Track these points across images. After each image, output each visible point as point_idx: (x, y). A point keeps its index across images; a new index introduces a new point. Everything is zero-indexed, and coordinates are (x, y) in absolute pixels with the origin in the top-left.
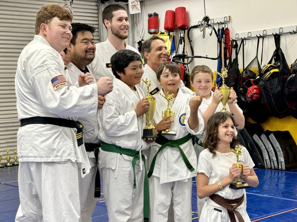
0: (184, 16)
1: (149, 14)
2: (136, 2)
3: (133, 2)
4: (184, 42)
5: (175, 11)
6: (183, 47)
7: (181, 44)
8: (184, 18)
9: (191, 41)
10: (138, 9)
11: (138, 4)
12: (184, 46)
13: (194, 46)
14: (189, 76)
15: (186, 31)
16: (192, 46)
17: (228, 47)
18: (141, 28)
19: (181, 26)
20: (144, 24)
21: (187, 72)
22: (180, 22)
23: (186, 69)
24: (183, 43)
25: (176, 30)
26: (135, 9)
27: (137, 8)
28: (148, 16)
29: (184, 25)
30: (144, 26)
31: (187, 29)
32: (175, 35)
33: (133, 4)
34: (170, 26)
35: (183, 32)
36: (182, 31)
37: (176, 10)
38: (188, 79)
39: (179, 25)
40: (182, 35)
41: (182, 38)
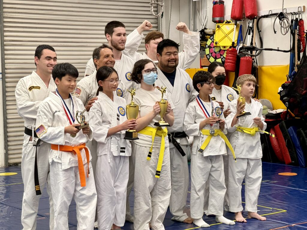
4: (253, 32)
6: (251, 38)
7: (249, 34)
8: (253, 6)
9: (261, 31)
12: (253, 37)
13: (263, 37)
14: (257, 68)
15: (255, 20)
16: (261, 36)
17: (302, 39)
18: (204, 15)
19: (249, 15)
20: (207, 11)
21: (255, 65)
22: (249, 11)
23: (254, 62)
24: (251, 33)
25: (244, 19)
28: (213, 3)
29: (253, 14)
30: (207, 13)
32: (242, 24)
34: (237, 15)
35: (251, 22)
38: (256, 72)
39: (248, 14)
40: (251, 25)
41: (251, 27)
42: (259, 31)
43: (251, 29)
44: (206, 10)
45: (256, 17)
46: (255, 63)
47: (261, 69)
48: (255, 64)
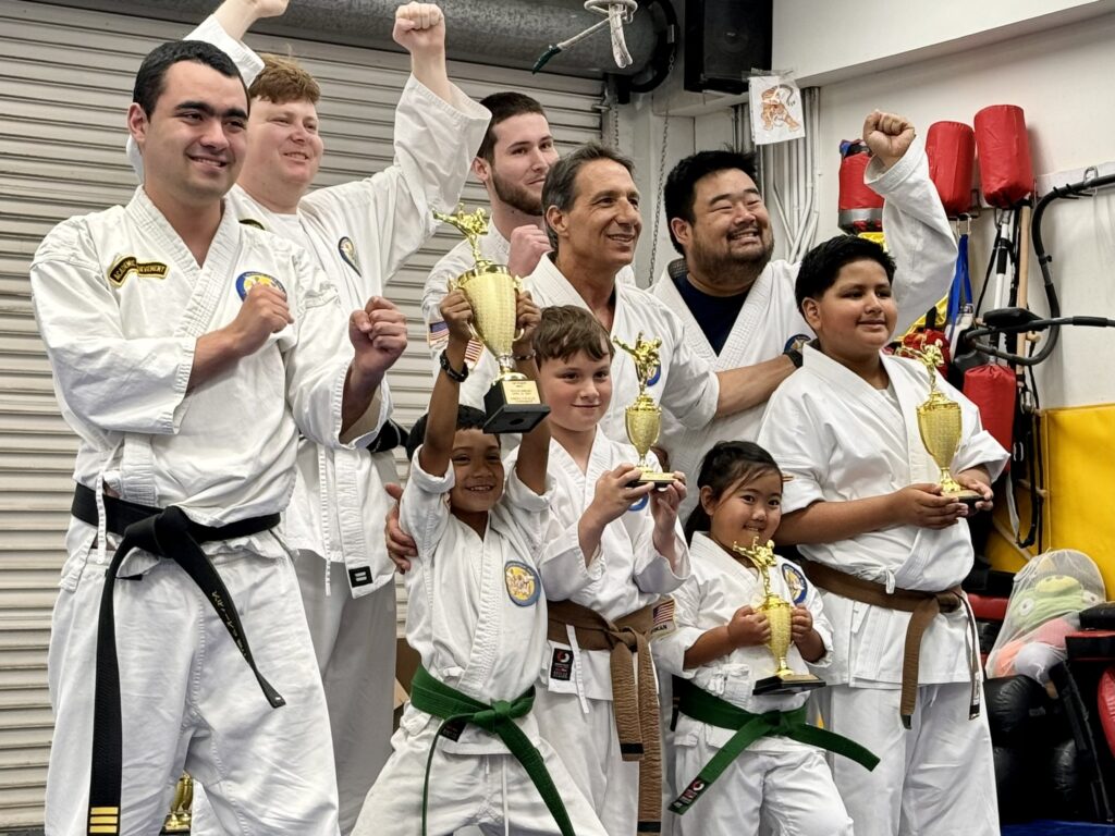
0: (1015, 146)
1: (844, 142)
2: (782, 91)
3: (771, 91)
4: (1016, 261)
5: (971, 124)
7: (1002, 270)
8: (1015, 153)
9: (1050, 259)
10: (793, 124)
11: (791, 100)
12: (1016, 281)
14: (1038, 418)
15: (1026, 212)
16: (1053, 281)
18: (802, 207)
19: (1000, 189)
20: (816, 191)
21: (1028, 404)
22: (999, 173)
23: (1025, 389)
24: (1010, 268)
25: (977, 214)
26: (778, 122)
27: (788, 116)
28: (841, 151)
29: (1017, 184)
30: (817, 198)
31: (1029, 203)
32: (969, 233)
33: (767, 101)
34: (947, 192)
35: (1009, 218)
36: (1007, 213)
37: (978, 118)
38: (1032, 435)
39: (995, 185)
40: (1007, 231)
41: (1007, 241)
42: (1044, 260)
43: (1007, 251)
44: (809, 185)
45: (1027, 197)
46: (1028, 394)
47: (1052, 419)
48: (1028, 401)
